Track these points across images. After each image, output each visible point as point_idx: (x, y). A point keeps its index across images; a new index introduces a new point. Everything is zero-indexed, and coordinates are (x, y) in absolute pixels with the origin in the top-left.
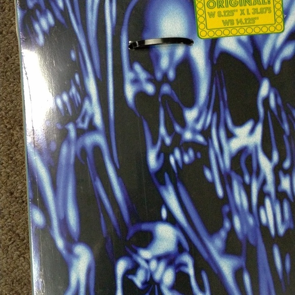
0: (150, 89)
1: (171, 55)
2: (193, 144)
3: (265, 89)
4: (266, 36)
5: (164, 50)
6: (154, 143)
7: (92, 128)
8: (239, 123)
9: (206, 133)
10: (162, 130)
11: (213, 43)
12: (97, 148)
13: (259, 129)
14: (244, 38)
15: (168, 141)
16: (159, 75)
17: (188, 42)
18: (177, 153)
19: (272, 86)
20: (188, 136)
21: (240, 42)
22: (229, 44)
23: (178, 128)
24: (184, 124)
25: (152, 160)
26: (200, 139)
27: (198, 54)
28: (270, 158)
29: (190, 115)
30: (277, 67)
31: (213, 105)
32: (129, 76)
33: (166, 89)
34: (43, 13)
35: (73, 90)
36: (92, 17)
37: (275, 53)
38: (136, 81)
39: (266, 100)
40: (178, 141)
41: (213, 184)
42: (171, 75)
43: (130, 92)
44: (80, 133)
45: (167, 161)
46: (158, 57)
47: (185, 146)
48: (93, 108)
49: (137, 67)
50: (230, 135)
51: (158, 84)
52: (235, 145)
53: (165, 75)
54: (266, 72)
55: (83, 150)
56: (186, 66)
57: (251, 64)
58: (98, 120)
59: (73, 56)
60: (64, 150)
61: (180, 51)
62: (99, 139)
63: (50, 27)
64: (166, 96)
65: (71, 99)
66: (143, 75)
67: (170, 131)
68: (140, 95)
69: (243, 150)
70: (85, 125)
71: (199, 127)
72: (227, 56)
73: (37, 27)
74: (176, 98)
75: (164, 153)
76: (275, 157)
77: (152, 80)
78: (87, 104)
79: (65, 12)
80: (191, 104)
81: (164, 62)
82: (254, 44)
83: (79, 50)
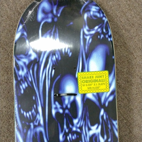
0: (61, 111)
1: (69, 99)
2: (76, 132)
3: (102, 112)
4: (103, 93)
6: (62, 131)
8: (93, 125)
9: (81, 128)
10: (65, 127)
12: (41, 132)
13: (100, 127)
14: (95, 94)
15: (67, 131)
16: (64, 106)
17: (75, 95)
18: (70, 135)
19: (105, 111)
20: (74, 129)
21: (93, 95)
22: (90, 96)
23: (71, 126)
24: (73, 125)
26: (79, 130)
27: (79, 99)
28: (103, 138)
29: (75, 121)
30: (107, 104)
31: (84, 118)
32: (54, 106)
33: (67, 111)
34: (24, 82)
35: (33, 111)
36: (41, 85)
37: (106, 99)
38: (56, 108)
39: (103, 117)
42: (69, 106)
43: (54, 112)
44: (35, 127)
45: (66, 138)
46: (64, 100)
47: (73, 133)
48: (40, 118)
49: (57, 103)
50: (89, 129)
51: (64, 109)
52: (91, 133)
53: (67, 106)
54: (103, 106)
55: (36, 133)
56: (74, 103)
57: (97, 103)
58: (42, 122)
59: (34, 98)
60: (29, 133)
61: (72, 98)
62: (42, 129)
63: (26, 87)
64: (67, 114)
65: (32, 114)
66: (59, 106)
69: (94, 135)
70: (37, 124)
71: (78, 126)
72: (89, 100)
73: (21, 87)
74: (70, 115)
76: (105, 137)
77: (62, 108)
78: (38, 116)
79: (31, 82)
81: (67, 102)
82: (99, 96)
83: (36, 96)
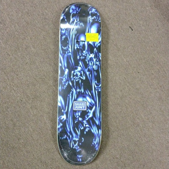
0: (79, 47)
1: (82, 43)
2: (84, 56)
3: (95, 49)
4: (96, 42)
5: (81, 42)
6: (79, 55)
7: (70, 52)
8: (91, 53)
9: (86, 54)
10: (80, 53)
11: (88, 42)
12: (70, 55)
13: (94, 55)
14: (93, 42)
15: (81, 55)
16: (80, 46)
17: (85, 42)
18: (82, 57)
19: (96, 49)
20: (84, 55)
21: (92, 43)
22: (90, 43)
23: (82, 53)
24: (83, 53)
25: (78, 57)
26: (85, 55)
27: (86, 43)
28: (95, 59)
29: (84, 52)
30: (97, 47)
31: (88, 51)
32: (76, 45)
33: (81, 48)
34: (64, 36)
35: (67, 47)
36: (71, 37)
37: (97, 45)
38: (77, 46)
39: (95, 51)
40: (82, 55)
41: (87, 62)
42: (82, 46)
43: (76, 48)
44: (68, 53)
45: (80, 58)
46: (80, 43)
47: (83, 56)
48: (70, 49)
49: (77, 44)
50: (90, 55)
51: (80, 47)
52: (90, 57)
53: (81, 46)
54: (96, 47)
55: (68, 55)
56: (84, 45)
57: (93, 46)
58: (71, 51)
59: (68, 42)
60: (65, 55)
61: (83, 43)
62: (71, 54)
63: (65, 38)
64: (81, 49)
65: (67, 48)
66: (78, 45)
67: (81, 54)
68: (77, 48)
69: (91, 58)
70: (69, 52)
71: (85, 53)
72: (90, 44)
73: (63, 37)
74: (82, 49)
75: (80, 56)
76: (96, 59)
77: (79, 46)
78: (69, 49)
79: (67, 36)
80: (84, 50)
81: (81, 44)
82: (94, 43)
83: (69, 41)
